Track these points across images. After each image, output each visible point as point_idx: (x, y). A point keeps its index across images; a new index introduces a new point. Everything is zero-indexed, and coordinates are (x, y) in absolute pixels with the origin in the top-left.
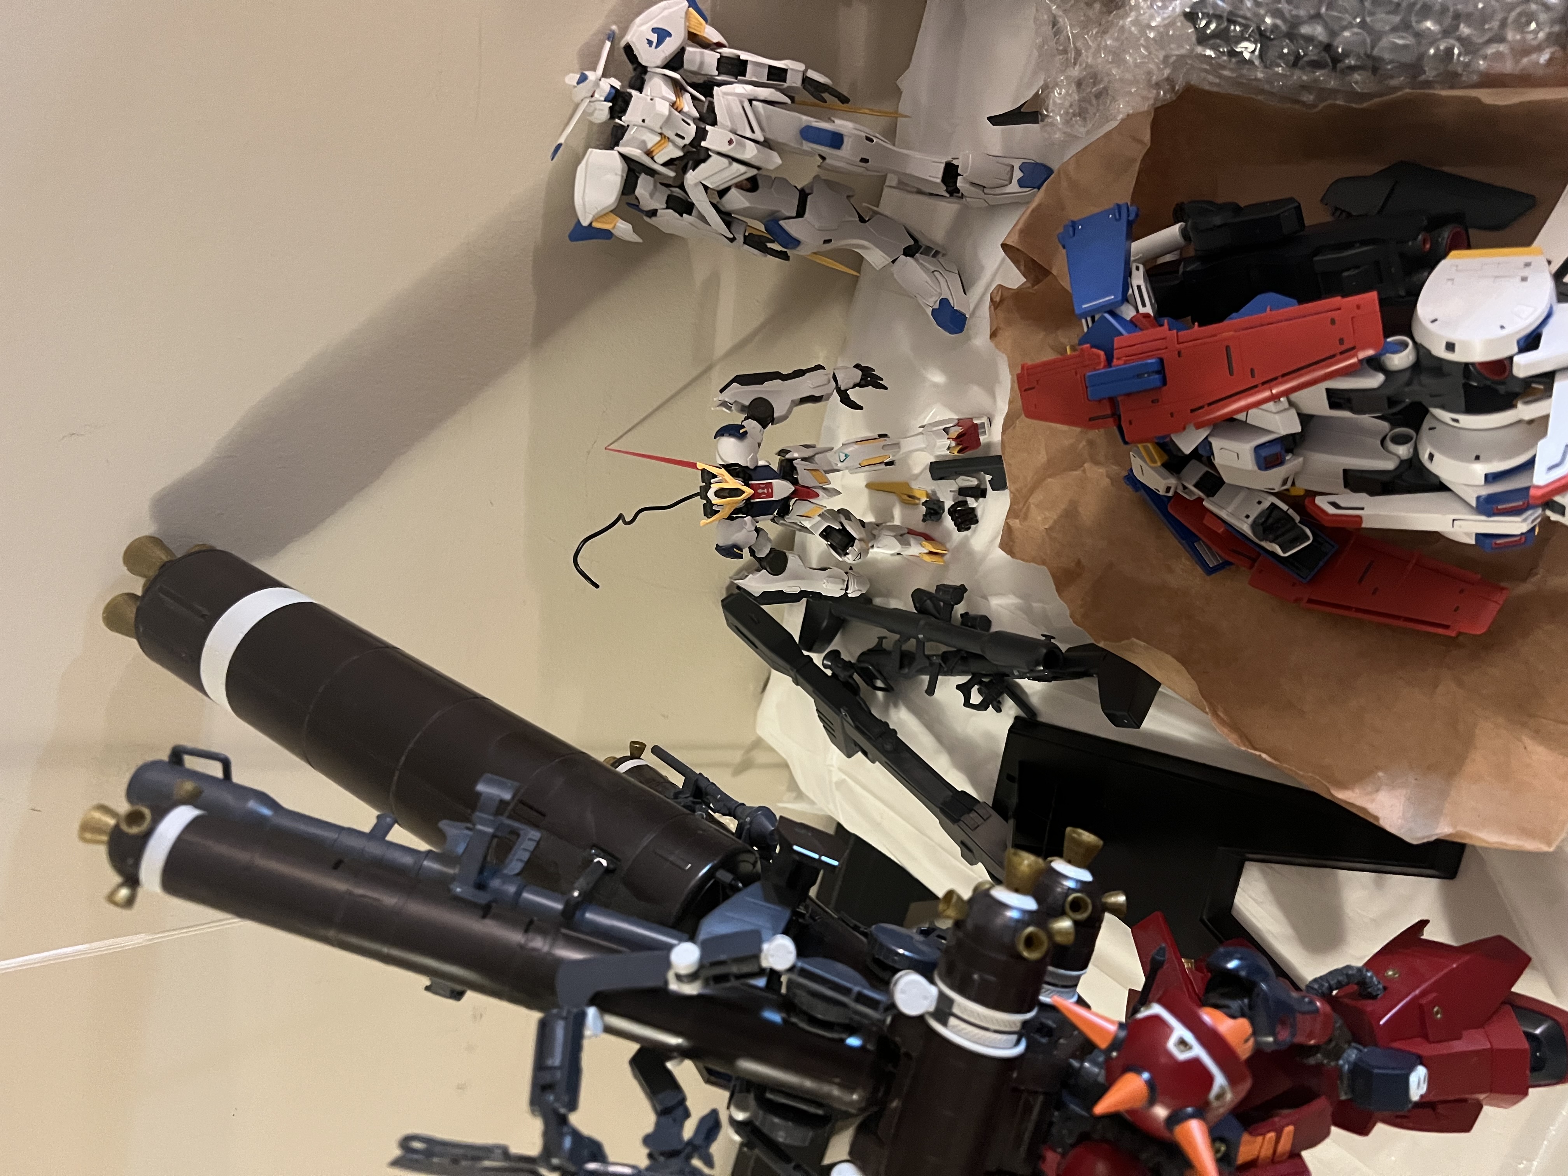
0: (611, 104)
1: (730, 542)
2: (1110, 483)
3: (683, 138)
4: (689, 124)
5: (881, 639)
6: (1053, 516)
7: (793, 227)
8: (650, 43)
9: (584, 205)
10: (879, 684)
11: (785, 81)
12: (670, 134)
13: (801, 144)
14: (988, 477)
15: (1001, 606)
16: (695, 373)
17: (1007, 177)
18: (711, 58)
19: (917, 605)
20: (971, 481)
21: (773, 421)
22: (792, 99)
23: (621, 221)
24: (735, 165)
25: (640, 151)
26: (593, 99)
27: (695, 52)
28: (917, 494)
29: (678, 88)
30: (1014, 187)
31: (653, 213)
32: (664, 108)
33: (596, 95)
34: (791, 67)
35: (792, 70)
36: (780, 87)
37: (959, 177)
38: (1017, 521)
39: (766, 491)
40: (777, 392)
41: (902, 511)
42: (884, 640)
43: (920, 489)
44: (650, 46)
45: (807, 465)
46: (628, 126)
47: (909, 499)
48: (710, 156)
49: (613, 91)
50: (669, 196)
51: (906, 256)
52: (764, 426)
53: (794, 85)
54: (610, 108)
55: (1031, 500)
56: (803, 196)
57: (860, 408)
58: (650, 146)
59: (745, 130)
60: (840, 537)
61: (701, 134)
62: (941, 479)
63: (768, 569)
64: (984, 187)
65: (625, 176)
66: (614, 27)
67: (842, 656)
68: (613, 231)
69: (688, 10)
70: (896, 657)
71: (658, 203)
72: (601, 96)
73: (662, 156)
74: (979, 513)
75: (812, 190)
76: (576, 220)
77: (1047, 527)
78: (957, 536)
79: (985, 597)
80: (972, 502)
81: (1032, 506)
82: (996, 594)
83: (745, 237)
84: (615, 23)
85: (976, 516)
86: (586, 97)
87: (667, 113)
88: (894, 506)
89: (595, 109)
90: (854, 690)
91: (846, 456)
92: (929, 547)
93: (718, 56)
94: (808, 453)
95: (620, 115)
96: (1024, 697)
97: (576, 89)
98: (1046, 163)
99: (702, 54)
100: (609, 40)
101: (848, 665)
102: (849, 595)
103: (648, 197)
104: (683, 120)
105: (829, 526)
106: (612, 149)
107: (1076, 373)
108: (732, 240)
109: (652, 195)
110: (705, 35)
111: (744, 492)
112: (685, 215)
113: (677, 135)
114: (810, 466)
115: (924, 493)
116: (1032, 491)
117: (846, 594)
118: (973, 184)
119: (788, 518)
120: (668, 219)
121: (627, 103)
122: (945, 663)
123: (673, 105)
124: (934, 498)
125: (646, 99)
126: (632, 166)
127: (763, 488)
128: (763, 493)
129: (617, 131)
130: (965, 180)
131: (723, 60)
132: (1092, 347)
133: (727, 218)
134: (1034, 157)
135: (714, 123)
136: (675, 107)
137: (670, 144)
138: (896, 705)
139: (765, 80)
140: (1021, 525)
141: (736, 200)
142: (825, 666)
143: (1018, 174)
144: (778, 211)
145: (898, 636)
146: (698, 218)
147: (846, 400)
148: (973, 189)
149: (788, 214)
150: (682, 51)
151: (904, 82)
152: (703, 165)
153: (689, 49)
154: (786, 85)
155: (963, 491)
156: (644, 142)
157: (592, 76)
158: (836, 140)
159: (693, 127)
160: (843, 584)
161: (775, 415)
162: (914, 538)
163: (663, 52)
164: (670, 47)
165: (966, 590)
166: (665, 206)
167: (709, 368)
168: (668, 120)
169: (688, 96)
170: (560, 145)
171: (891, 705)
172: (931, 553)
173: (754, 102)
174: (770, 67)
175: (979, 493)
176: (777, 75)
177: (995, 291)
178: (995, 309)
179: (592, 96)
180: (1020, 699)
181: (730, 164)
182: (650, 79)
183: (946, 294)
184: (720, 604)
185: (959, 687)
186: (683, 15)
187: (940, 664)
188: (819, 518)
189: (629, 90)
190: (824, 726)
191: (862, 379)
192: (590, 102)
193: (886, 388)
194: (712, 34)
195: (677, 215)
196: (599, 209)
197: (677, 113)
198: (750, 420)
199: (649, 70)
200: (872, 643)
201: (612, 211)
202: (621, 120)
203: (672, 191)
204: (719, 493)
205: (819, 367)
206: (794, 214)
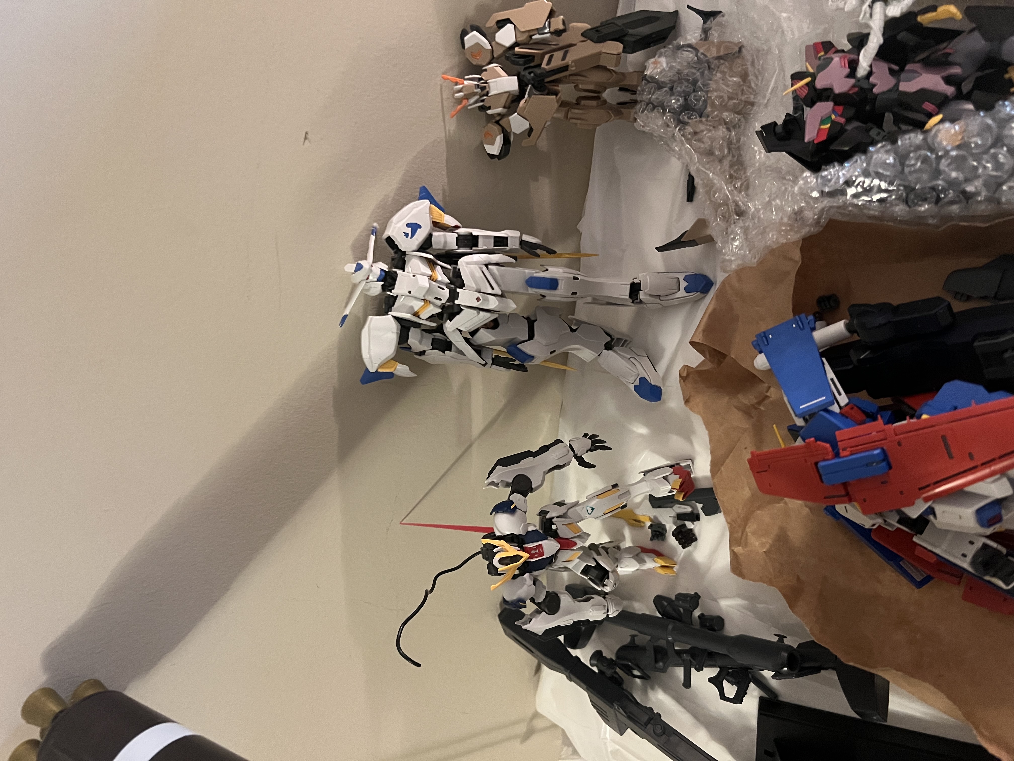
0: (383, 283)
1: (515, 598)
2: (809, 511)
3: (440, 300)
4: (443, 289)
5: (633, 637)
6: (768, 541)
7: (527, 348)
8: (406, 235)
9: (370, 357)
10: (636, 673)
11: (507, 246)
12: (430, 298)
13: (527, 290)
14: (700, 506)
15: (731, 607)
16: (460, 452)
17: (676, 287)
18: (452, 238)
19: (661, 611)
20: (686, 509)
21: (532, 490)
22: (515, 258)
23: (399, 364)
24: (481, 313)
25: (410, 315)
26: (368, 281)
27: (439, 236)
28: (642, 519)
29: (431, 264)
30: (682, 293)
31: (423, 353)
32: (424, 282)
33: (371, 278)
34: (510, 235)
35: (511, 237)
36: (504, 250)
37: (640, 292)
38: (740, 548)
39: (537, 551)
40: (532, 468)
41: (632, 534)
42: (636, 638)
43: (643, 515)
44: (407, 237)
45: (564, 521)
46: (397, 296)
47: (636, 523)
48: (462, 310)
49: (384, 274)
50: (433, 339)
51: (608, 350)
52: (525, 496)
53: (514, 247)
54: (382, 286)
55: (748, 530)
56: (531, 324)
57: (593, 466)
58: (416, 309)
59: (486, 288)
60: (597, 572)
61: (454, 295)
62: (659, 507)
63: (546, 611)
64: (660, 296)
65: (399, 332)
66: (375, 224)
67: (604, 655)
68: (395, 372)
69: (430, 206)
70: (650, 653)
71: (426, 346)
72: (374, 278)
73: (425, 315)
74: (696, 532)
75: (536, 317)
76: (365, 368)
77: (764, 550)
78: (681, 552)
79: (715, 600)
80: (689, 525)
81: (749, 534)
82: (726, 597)
83: (493, 359)
84: (375, 221)
85: (694, 535)
86: (363, 280)
87: (427, 285)
88: (623, 528)
89: (371, 287)
90: (618, 682)
91: (593, 509)
92: (661, 562)
93: (456, 235)
94: (562, 510)
95: (390, 288)
96: (763, 681)
97: (354, 275)
98: (701, 272)
99: (445, 236)
100: (373, 234)
101: (610, 663)
102: (610, 616)
103: (417, 342)
104: (439, 287)
105: (587, 565)
106: (386, 314)
107: (806, 461)
108: (484, 365)
109: (420, 342)
110: (445, 222)
111: (522, 557)
112: (446, 352)
113: (436, 298)
114: (566, 521)
115: (648, 518)
116: (746, 520)
117: (608, 615)
118: (651, 295)
119: (555, 565)
120: (434, 356)
121: (395, 280)
122: (694, 659)
123: (431, 278)
124: (656, 521)
125: (409, 276)
126: (403, 324)
127: (535, 549)
128: (536, 553)
129: (389, 301)
130: (645, 294)
131: (460, 238)
132: (816, 440)
133: (479, 349)
134: (693, 270)
135: (462, 286)
136: (432, 279)
137: (431, 305)
138: (653, 688)
139: (492, 247)
140: (744, 550)
141: (484, 337)
142: (592, 665)
143: (683, 284)
144: (515, 338)
145: (649, 638)
146: (456, 352)
147: (582, 463)
148: (652, 299)
149: (523, 339)
150: (430, 236)
151: (583, 226)
152: (457, 317)
153: (435, 234)
154: (508, 248)
155: (681, 517)
156: (412, 307)
157: (366, 264)
158: (553, 284)
159: (447, 290)
160: (605, 609)
161: (533, 487)
162: (647, 556)
163: (417, 240)
164: (421, 235)
165: (699, 597)
166: (431, 347)
167: (470, 446)
168: (429, 290)
169: (439, 267)
170: (346, 316)
171: (649, 688)
172: (662, 567)
173: (490, 267)
174: (495, 237)
175: (695, 517)
176: (501, 242)
177: (683, 370)
178: (684, 381)
179: (367, 279)
180: (762, 684)
181: (478, 313)
182: (410, 260)
183: (643, 374)
184: (497, 618)
185: (711, 680)
186: (428, 211)
187: (690, 661)
188: (578, 560)
189: (394, 270)
190: (597, 712)
191: (592, 445)
192: (366, 283)
193: (610, 449)
194: (450, 221)
195: (441, 353)
196: (382, 359)
197: (434, 283)
198: (515, 494)
199: (407, 253)
200: (627, 640)
201: (392, 359)
202: (391, 292)
203: (434, 336)
204: (502, 561)
205: (558, 441)
206: (527, 338)
